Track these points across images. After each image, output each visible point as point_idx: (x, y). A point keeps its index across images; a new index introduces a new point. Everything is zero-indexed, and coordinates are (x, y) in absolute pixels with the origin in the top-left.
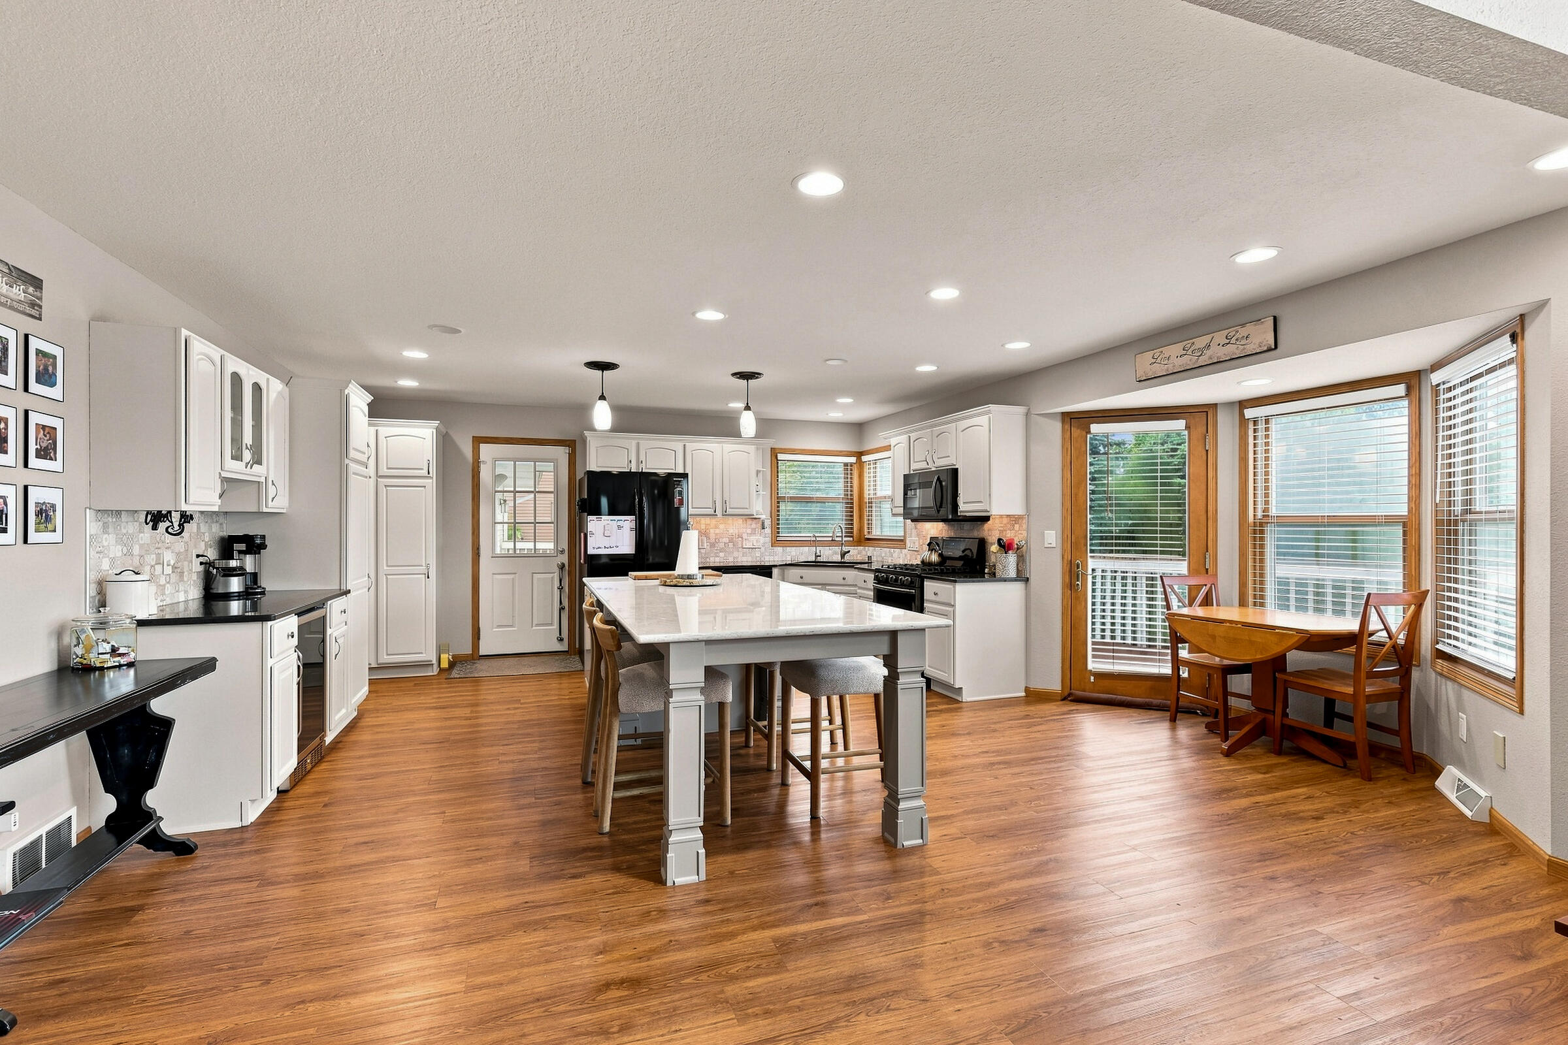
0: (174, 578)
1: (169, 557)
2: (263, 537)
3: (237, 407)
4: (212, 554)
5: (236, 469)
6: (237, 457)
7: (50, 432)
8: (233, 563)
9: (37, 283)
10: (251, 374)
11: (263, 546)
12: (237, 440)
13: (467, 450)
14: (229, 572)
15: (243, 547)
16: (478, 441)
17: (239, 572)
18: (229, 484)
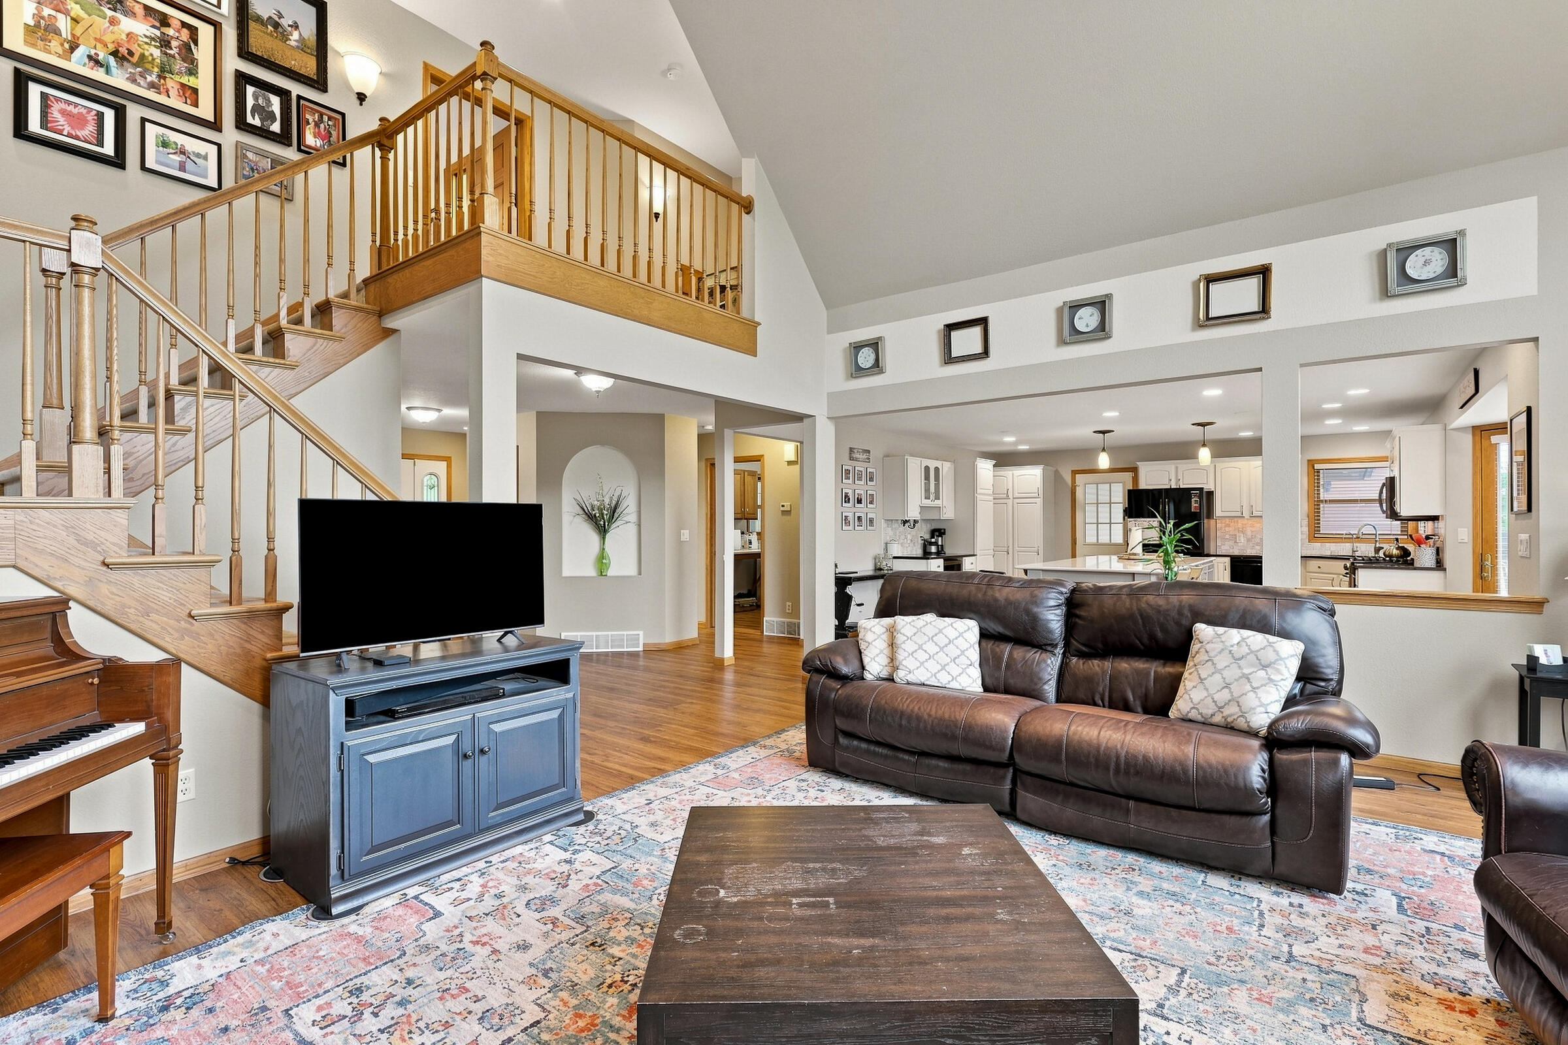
0: (912, 545)
1: (909, 537)
2: (945, 530)
3: (927, 478)
4: (927, 536)
5: (927, 502)
6: (927, 498)
7: (872, 495)
8: (933, 540)
9: (869, 452)
10: (932, 464)
11: (944, 533)
12: (927, 490)
13: (1068, 478)
14: (931, 544)
15: (937, 534)
16: (1074, 473)
17: (936, 544)
18: (923, 508)
